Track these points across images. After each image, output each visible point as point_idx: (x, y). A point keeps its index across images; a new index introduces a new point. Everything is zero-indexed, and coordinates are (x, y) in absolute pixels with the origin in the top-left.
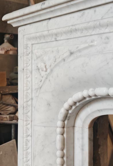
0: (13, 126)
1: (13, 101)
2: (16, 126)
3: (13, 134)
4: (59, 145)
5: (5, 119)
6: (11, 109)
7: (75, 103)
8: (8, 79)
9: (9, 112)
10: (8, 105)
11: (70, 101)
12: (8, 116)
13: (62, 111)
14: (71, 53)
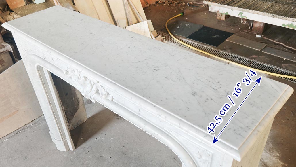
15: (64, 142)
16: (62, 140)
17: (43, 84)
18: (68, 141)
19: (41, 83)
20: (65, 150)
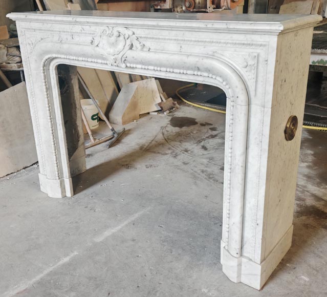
0: (21, 72)
1: (17, 53)
2: (23, 71)
3: (22, 79)
4: (43, 78)
5: (14, 67)
6: (18, 59)
7: (47, 60)
8: (9, 32)
9: (17, 61)
10: (14, 56)
11: (44, 59)
12: (16, 65)
13: (42, 63)
14: (42, 39)
15: (60, 182)
16: (57, 178)
17: (47, 89)
18: (65, 179)
19: (44, 87)
20: (59, 196)
